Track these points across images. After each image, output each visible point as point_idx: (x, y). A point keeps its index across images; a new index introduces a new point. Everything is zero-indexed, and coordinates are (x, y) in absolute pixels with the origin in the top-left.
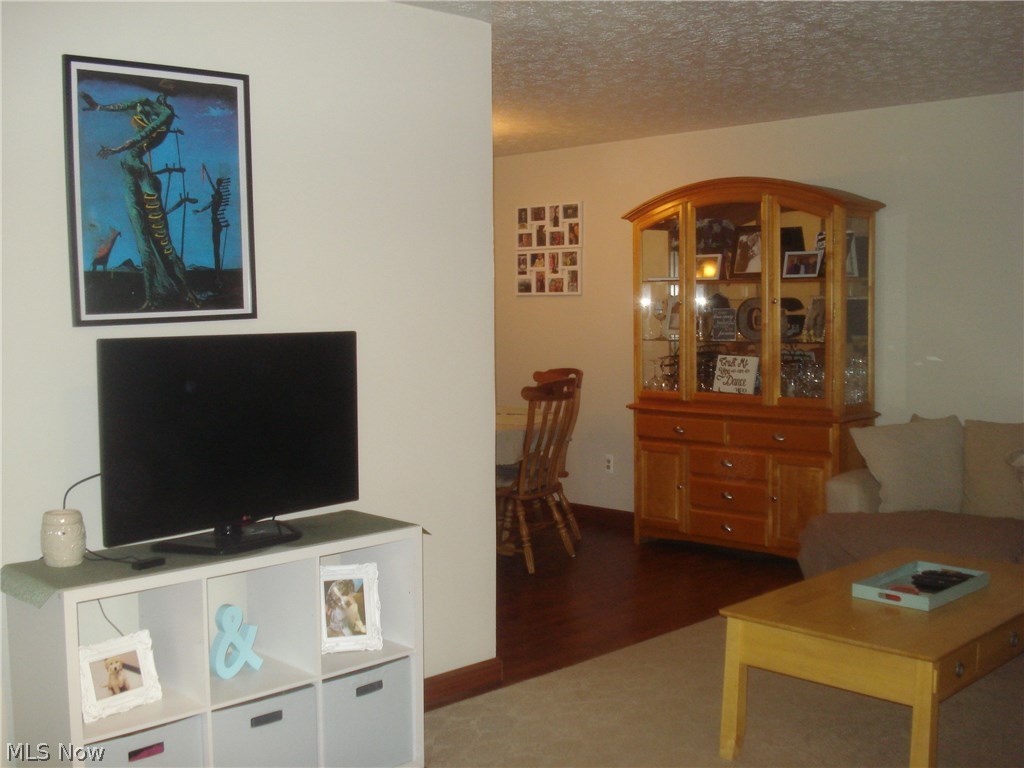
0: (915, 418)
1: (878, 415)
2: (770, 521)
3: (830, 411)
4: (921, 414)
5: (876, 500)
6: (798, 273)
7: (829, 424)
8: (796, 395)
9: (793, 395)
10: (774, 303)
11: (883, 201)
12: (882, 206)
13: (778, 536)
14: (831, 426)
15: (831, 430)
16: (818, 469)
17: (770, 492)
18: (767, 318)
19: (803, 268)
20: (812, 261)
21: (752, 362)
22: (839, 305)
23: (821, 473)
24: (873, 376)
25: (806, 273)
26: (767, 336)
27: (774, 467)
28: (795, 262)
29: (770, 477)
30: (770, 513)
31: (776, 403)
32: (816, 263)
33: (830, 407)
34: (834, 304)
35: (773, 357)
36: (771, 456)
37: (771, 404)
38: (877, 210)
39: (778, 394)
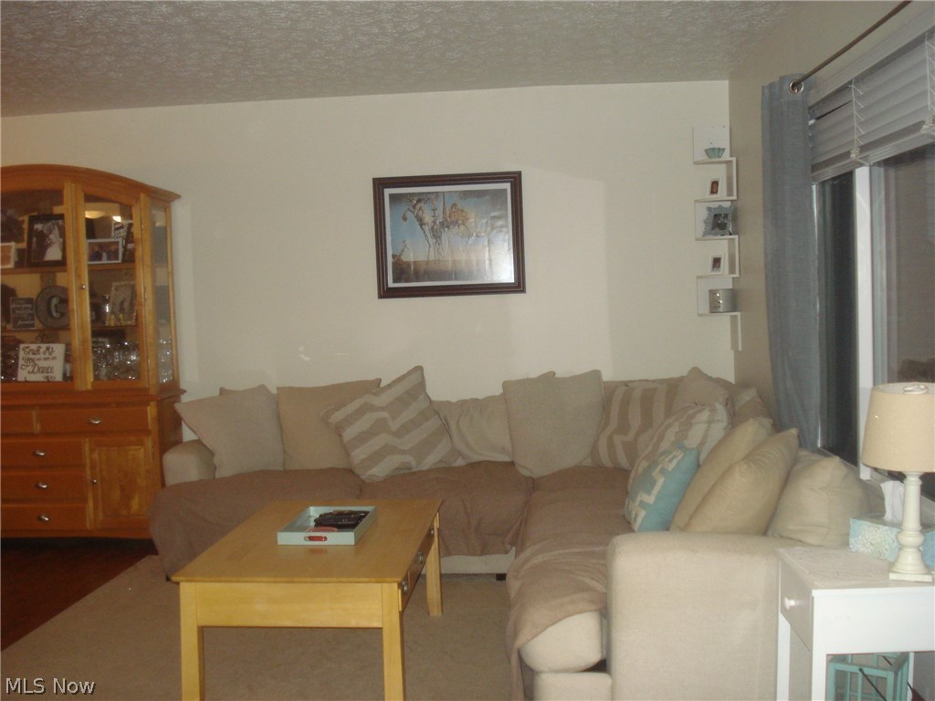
0: (222, 391)
1: (184, 391)
2: (91, 504)
3: (147, 390)
4: (228, 387)
5: (212, 468)
6: (100, 259)
7: (147, 404)
8: (109, 379)
9: (105, 379)
10: (82, 288)
11: (178, 192)
12: (178, 197)
13: (101, 517)
14: (148, 405)
15: (149, 408)
16: (138, 447)
17: (89, 477)
18: (75, 303)
19: (104, 255)
20: (113, 248)
21: (59, 349)
22: (149, 289)
23: (142, 450)
24: (177, 354)
25: (109, 259)
26: (75, 322)
27: (92, 451)
28: (97, 249)
29: (88, 461)
30: (90, 495)
31: (89, 387)
32: (117, 250)
33: (147, 386)
34: (145, 288)
35: (84, 342)
36: (87, 440)
37: (84, 389)
38: (173, 201)
39: (90, 377)
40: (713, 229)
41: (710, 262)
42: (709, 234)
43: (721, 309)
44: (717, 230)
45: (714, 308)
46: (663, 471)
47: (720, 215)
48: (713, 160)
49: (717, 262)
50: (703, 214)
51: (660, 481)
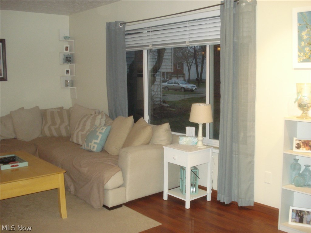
40: (66, 61)
41: (65, 72)
42: (65, 63)
43: (69, 86)
44: (67, 62)
45: (67, 86)
46: (100, 133)
47: (68, 57)
48: (66, 40)
49: (67, 72)
50: (62, 57)
51: (101, 136)
